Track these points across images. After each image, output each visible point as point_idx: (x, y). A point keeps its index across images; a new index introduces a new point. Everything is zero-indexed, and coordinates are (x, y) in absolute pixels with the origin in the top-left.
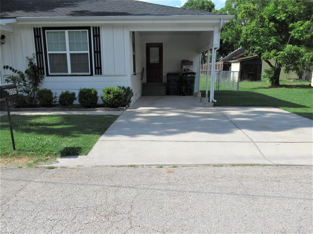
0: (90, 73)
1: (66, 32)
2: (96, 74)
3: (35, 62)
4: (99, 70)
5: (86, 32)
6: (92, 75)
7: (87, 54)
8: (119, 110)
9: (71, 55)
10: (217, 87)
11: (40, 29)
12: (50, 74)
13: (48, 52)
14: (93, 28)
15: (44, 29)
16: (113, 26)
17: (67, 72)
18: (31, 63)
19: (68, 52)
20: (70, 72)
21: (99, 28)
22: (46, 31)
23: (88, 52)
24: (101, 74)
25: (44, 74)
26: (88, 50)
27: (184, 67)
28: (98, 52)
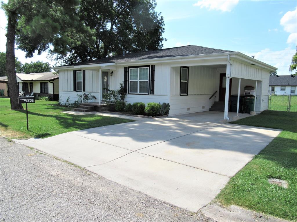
0: (148, 93)
1: (139, 68)
2: (151, 94)
3: (123, 86)
4: (152, 92)
5: (148, 68)
6: (149, 94)
7: (148, 81)
8: (149, 118)
9: (140, 82)
10: (288, 108)
11: (127, 67)
12: (129, 93)
13: (130, 81)
14: (151, 66)
15: (129, 67)
16: (161, 64)
17: (137, 92)
18: (122, 86)
19: (138, 80)
20: (138, 93)
21: (154, 65)
22: (130, 69)
23: (148, 80)
24: (154, 94)
25: (127, 93)
26: (148, 79)
27: (246, 91)
28: (153, 80)
